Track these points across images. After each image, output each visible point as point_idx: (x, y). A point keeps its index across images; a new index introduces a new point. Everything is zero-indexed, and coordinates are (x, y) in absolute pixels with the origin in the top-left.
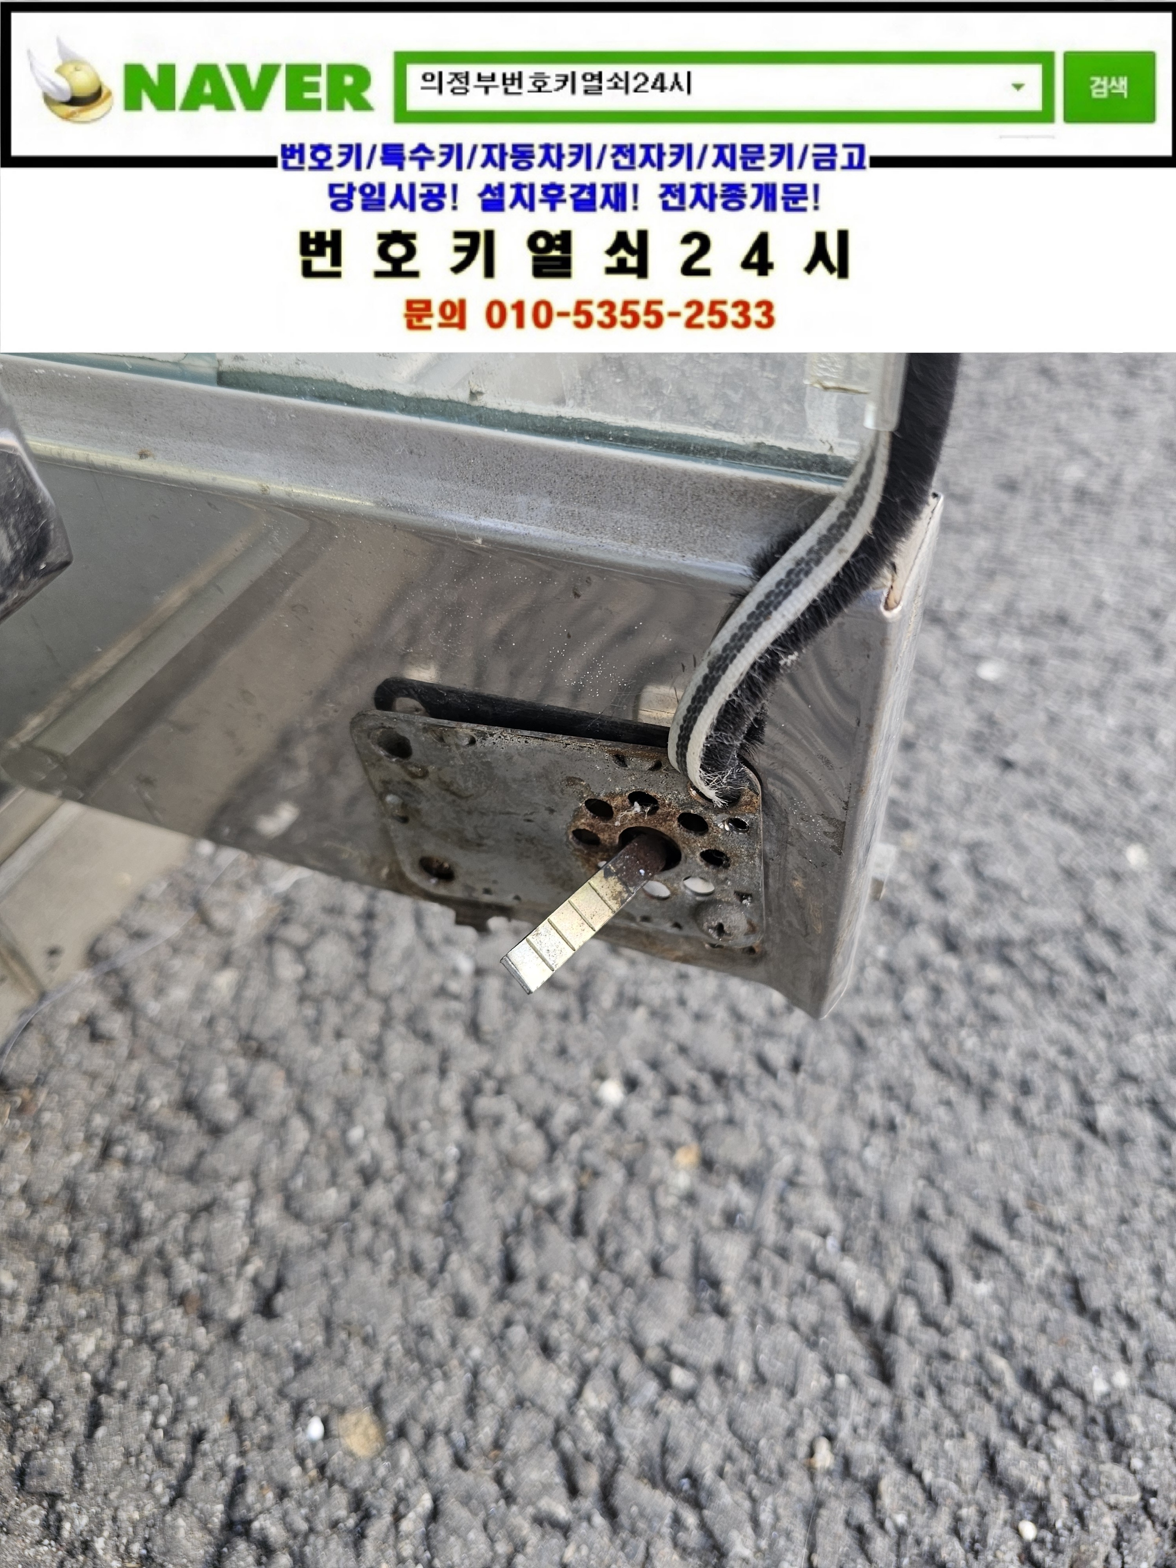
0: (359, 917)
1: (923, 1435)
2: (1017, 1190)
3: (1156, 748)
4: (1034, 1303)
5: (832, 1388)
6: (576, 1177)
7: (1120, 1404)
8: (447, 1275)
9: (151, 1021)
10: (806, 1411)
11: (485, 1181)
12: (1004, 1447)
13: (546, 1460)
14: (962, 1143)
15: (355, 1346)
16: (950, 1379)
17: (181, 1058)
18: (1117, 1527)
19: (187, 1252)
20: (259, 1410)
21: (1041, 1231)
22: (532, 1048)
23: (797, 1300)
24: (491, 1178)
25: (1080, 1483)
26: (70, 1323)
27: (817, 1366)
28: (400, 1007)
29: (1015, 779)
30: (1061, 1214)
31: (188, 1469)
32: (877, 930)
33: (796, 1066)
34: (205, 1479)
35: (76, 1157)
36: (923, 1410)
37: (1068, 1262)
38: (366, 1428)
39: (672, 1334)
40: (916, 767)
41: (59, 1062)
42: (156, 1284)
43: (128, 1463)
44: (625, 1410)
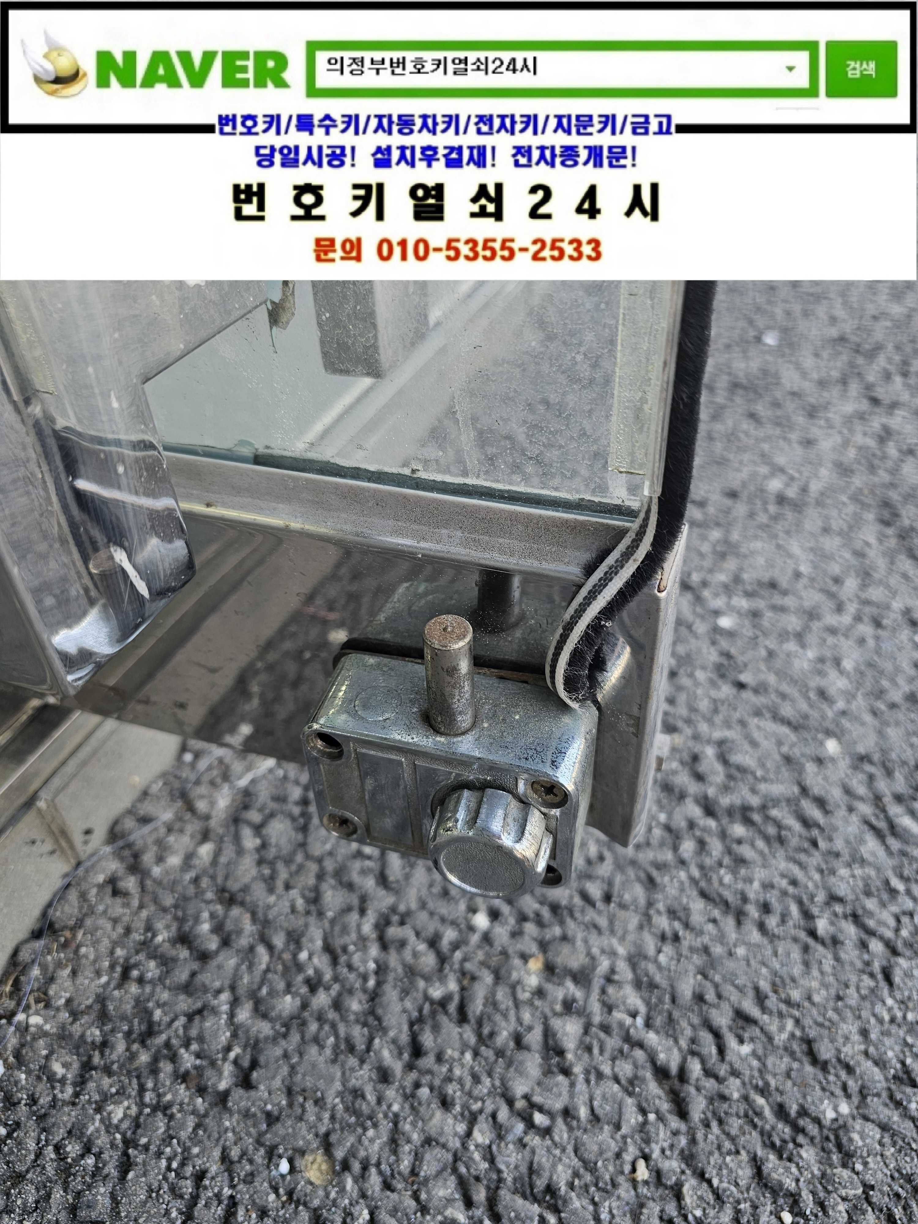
0: (297, 803)
1: (711, 1153)
2: (766, 980)
3: (842, 672)
4: (781, 1058)
5: (645, 1123)
6: (459, 981)
7: (844, 1126)
8: (372, 1054)
9: (154, 881)
10: (629, 1140)
11: (395, 987)
12: (767, 1160)
13: (449, 1183)
14: (725, 949)
15: (309, 1105)
16: (726, 1113)
17: (176, 907)
18: (847, 1212)
19: (187, 1045)
20: (244, 1154)
21: (783, 1007)
22: (424, 892)
23: (617, 1062)
24: (399, 984)
25: (821, 1183)
26: (106, 1098)
27: (634, 1109)
28: (329, 865)
29: (747, 695)
30: (796, 995)
31: (195, 1199)
32: (659, 802)
33: (608, 898)
34: (207, 1205)
35: (104, 979)
36: (710, 1136)
37: (803, 1029)
38: (320, 1166)
39: (533, 1089)
40: (680, 688)
41: (92, 911)
42: (166, 1067)
43: (150, 1197)
44: (503, 1144)
